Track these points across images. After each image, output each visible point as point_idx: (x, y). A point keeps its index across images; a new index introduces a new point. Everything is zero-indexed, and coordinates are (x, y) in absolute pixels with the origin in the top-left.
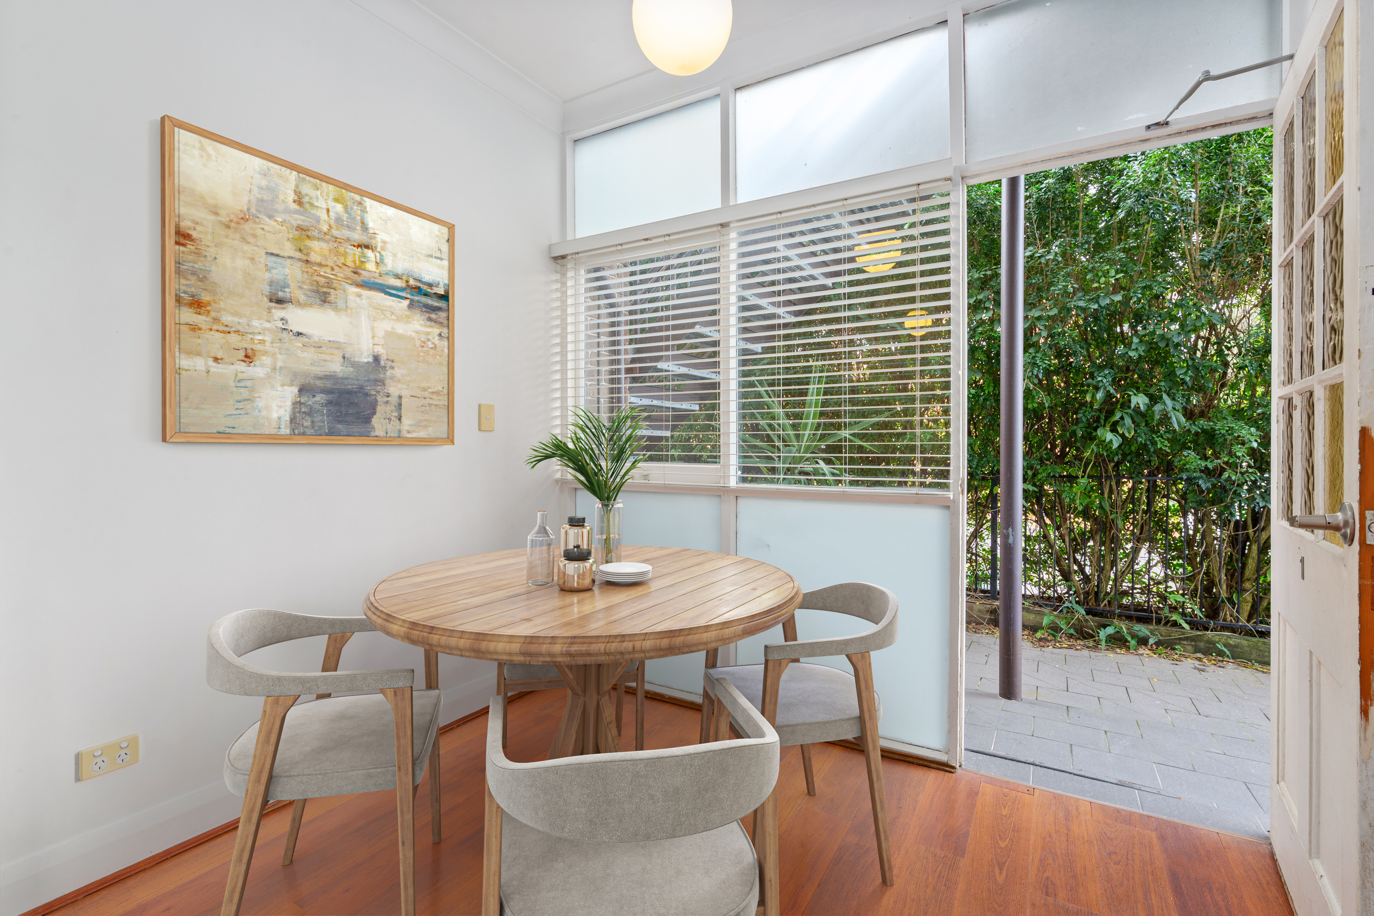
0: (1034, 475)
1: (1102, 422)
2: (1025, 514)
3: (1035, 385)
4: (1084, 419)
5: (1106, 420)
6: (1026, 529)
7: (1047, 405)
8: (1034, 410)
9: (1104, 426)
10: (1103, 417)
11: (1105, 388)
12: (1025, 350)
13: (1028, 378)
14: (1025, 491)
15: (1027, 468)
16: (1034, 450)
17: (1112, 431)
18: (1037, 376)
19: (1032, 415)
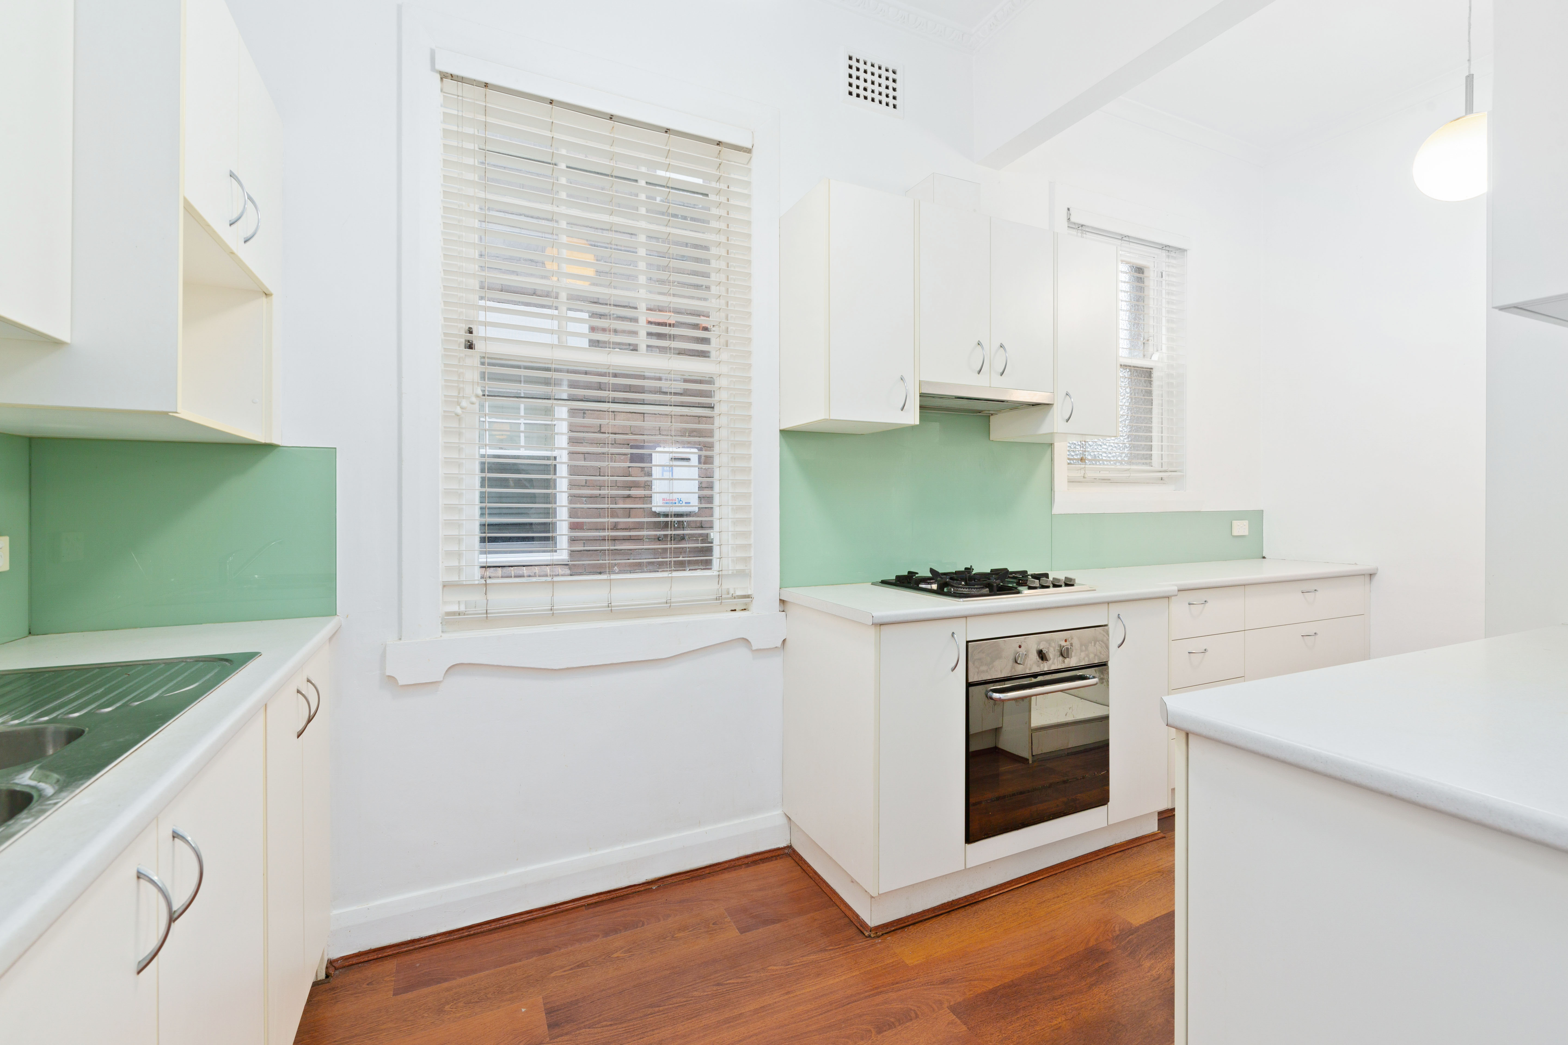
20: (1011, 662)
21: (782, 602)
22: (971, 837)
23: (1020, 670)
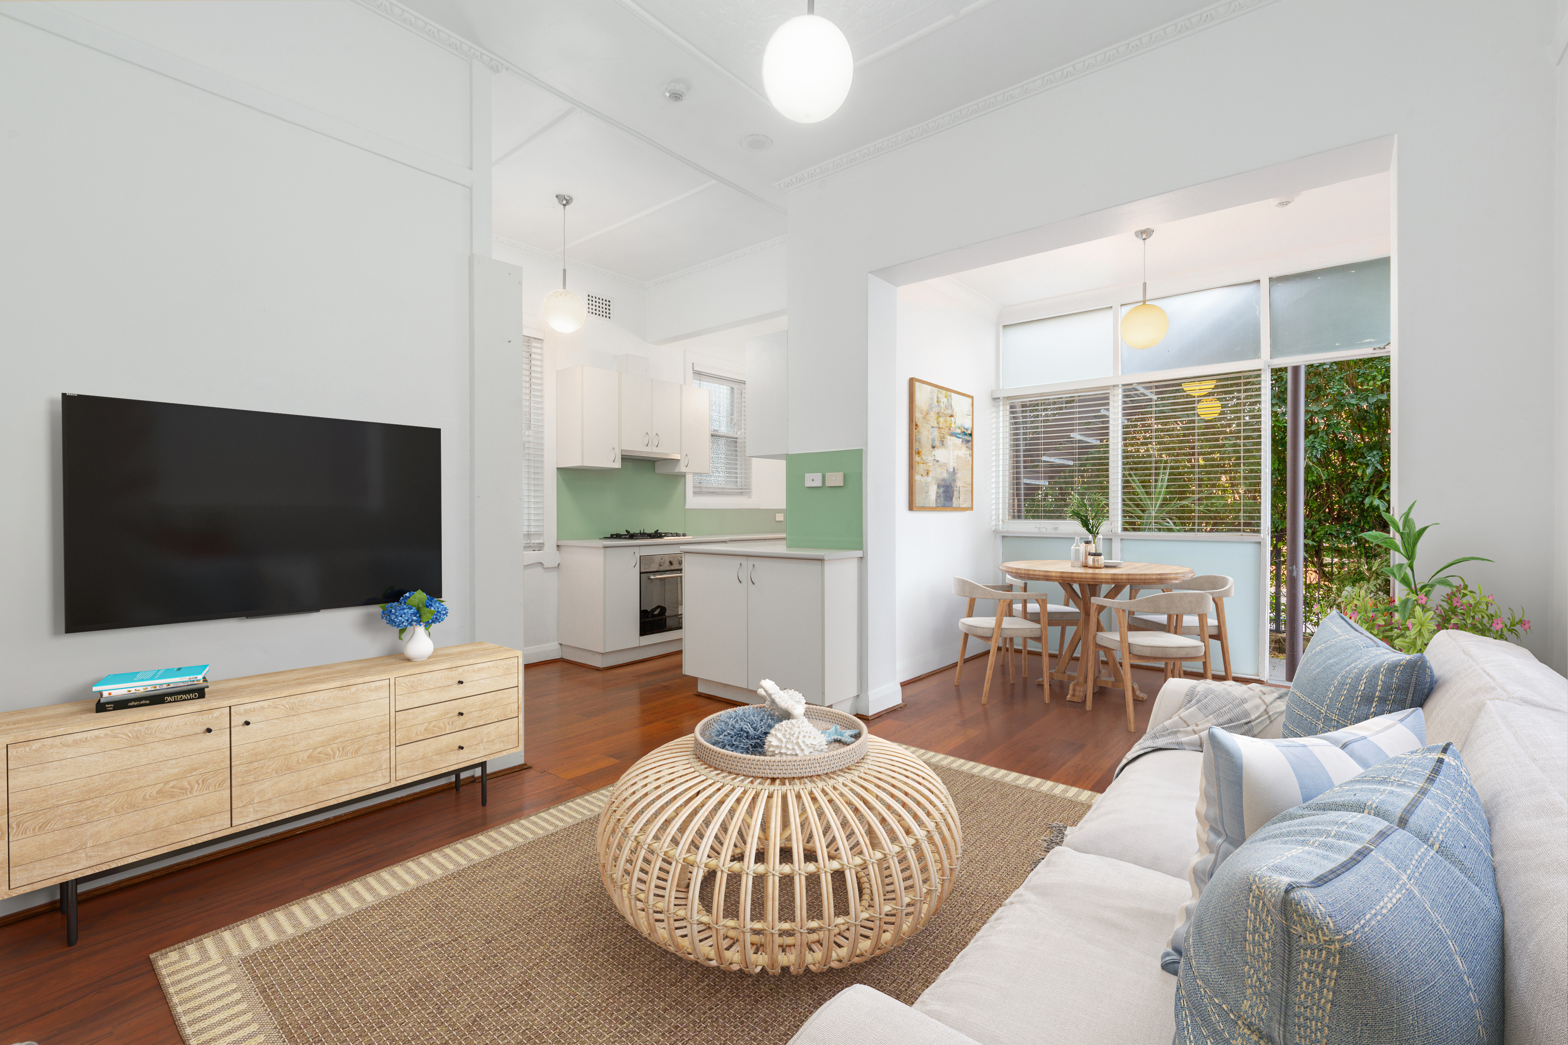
0: (1313, 533)
1: (1372, 491)
2: (1306, 566)
3: (1313, 463)
4: (1356, 490)
5: (1374, 490)
6: (1306, 579)
7: (1324, 478)
8: (1314, 482)
9: (1374, 494)
10: (1372, 487)
11: (1374, 466)
12: (1306, 437)
13: (1308, 458)
14: (1306, 545)
15: (1308, 526)
16: (1313, 513)
17: (1380, 498)
18: (1316, 457)
19: (1313, 485)
20: (658, 565)
21: (558, 546)
22: (641, 635)
23: (662, 568)
